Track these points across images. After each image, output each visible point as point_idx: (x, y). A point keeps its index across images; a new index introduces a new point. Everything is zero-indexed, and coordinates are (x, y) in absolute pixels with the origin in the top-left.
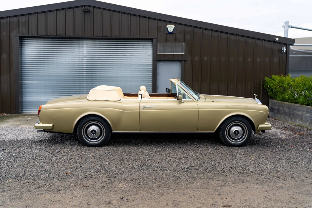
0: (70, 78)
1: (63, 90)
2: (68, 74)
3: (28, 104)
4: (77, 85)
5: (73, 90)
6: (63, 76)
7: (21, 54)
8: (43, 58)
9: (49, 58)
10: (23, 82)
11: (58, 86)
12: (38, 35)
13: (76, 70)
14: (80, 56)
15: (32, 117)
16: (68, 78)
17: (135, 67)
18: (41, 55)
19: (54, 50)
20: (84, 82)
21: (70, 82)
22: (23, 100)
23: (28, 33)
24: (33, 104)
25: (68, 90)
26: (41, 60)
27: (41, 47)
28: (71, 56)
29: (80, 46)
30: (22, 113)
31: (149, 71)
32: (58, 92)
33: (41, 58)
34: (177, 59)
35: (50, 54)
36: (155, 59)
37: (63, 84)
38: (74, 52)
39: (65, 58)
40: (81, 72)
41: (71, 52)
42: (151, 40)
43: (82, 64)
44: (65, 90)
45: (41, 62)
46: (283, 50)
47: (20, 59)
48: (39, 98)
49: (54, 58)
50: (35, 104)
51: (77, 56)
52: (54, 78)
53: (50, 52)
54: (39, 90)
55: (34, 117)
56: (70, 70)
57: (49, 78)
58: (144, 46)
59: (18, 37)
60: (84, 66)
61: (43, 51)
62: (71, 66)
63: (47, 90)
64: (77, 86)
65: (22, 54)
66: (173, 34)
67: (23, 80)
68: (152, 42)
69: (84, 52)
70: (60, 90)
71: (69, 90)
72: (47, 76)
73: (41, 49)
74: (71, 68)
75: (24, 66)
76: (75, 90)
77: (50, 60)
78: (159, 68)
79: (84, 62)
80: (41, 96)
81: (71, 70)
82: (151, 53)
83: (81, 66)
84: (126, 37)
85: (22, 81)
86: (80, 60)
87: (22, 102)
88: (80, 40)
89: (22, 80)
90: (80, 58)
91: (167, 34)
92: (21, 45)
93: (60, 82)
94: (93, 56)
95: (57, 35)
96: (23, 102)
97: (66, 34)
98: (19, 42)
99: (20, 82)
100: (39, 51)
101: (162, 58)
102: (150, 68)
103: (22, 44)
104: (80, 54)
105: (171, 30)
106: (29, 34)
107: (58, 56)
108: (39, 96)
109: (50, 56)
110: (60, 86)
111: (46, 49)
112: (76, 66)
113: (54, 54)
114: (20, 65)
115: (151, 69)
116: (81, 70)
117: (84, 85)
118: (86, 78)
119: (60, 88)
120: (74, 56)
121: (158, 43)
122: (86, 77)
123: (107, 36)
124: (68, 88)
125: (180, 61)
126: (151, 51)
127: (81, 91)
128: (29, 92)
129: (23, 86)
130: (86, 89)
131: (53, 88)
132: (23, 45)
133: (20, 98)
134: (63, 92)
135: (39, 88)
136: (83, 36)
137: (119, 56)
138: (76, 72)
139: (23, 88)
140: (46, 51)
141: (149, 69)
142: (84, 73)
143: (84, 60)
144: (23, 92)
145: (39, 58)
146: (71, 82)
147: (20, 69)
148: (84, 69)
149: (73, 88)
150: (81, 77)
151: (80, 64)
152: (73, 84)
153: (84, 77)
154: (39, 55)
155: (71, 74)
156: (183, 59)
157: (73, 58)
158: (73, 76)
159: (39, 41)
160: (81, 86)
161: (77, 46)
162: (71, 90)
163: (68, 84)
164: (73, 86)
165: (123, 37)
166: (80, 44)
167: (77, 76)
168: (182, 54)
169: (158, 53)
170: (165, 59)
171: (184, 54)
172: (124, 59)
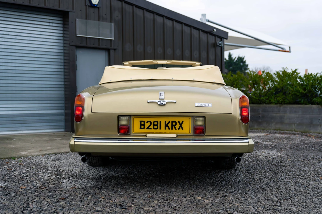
34: (102, 46)
36: (74, 44)
46: (221, 44)
58: (50, 23)
66: (98, 8)
68: (63, 18)
78: (78, 59)
82: (61, 35)
91: (90, 7)
101: (84, 44)
105: (95, 1)
121: (77, 19)
125: (108, 50)
137: (8, 35)
156: (113, 47)
168: (111, 40)
169: (77, 35)
170: (87, 44)
171: (113, 39)
172: (17, 41)
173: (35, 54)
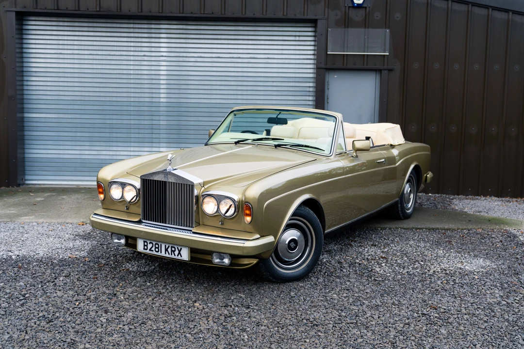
0: (129, 108)
1: (114, 135)
2: (125, 99)
3: (36, 164)
4: (146, 122)
5: (137, 135)
6: (114, 104)
7: (20, 53)
8: (69, 61)
9: (83, 62)
10: (26, 115)
11: (103, 126)
12: (58, 9)
13: (143, 90)
14: (153, 59)
15: (46, 195)
16: (125, 108)
17: (275, 84)
18: (66, 56)
19: (95, 43)
20: (162, 118)
21: (129, 117)
22: (26, 156)
23: (35, 5)
24: (48, 164)
25: (125, 135)
26: (66, 66)
27: (66, 38)
28: (132, 58)
29: (153, 35)
30: (24, 184)
31: (308, 94)
32: (104, 139)
33: (66, 61)
34: (370, 66)
35: (86, 52)
36: (323, 66)
37: (114, 121)
38: (140, 49)
39: (118, 62)
40: (154, 95)
41: (132, 49)
42: (313, 22)
43: (157, 77)
44: (119, 135)
45: (66, 70)
47: (18, 64)
48: (61, 152)
49: (95, 62)
50: (53, 164)
51: (146, 58)
52: (95, 108)
53: (86, 48)
54: (61, 134)
55: (51, 196)
56: (130, 90)
57: (83, 107)
58: (295, 36)
59: (14, 14)
60: (162, 82)
61: (69, 47)
62: (132, 81)
63: (79, 134)
64: (147, 127)
65: (22, 53)
66: (364, 9)
67: (25, 110)
68: (315, 27)
69: (162, 49)
70: (108, 135)
71: (129, 135)
72: (79, 103)
73: (66, 42)
74: (132, 86)
75: (27, 81)
76: (141, 136)
77: (86, 66)
78: (330, 87)
79: (162, 73)
80: (67, 147)
81: (132, 90)
82: (312, 52)
83: (154, 82)
84: (258, 15)
85: (23, 113)
86: (153, 68)
87: (23, 160)
88: (153, 22)
89: (22, 110)
90: (153, 63)
91: (351, 9)
92: (21, 32)
93: (108, 117)
94: (181, 59)
95: (102, 10)
96: (26, 160)
97: (122, 8)
98: (16, 24)
99: (19, 115)
100: (61, 47)
101: (339, 64)
102: (310, 87)
103: (22, 29)
104: (154, 54)
106: (38, 8)
107: (104, 57)
108: (62, 147)
109: (86, 57)
110: (108, 126)
111: (76, 43)
112: (142, 81)
113: (95, 52)
114: (18, 78)
115: (311, 89)
116: (154, 91)
117: (162, 123)
118: (165, 109)
119: (108, 130)
120: (139, 58)
121: (330, 30)
122: (165, 105)
123: (213, 13)
124: (125, 131)
125: (378, 71)
126: (312, 48)
127: (154, 136)
128: (38, 138)
129: (25, 125)
130: (165, 131)
131: (91, 130)
132: (25, 32)
133: (19, 151)
134: (114, 139)
135: (62, 129)
136: (161, 11)
137: (239, 58)
138: (142, 95)
139: (26, 128)
140: (76, 47)
141: (308, 89)
142: (162, 95)
143: (162, 68)
144: (26, 137)
145: (61, 61)
146: (132, 117)
147: (18, 88)
148: (162, 86)
149: (137, 131)
150: (154, 105)
151: (153, 77)
152: (137, 122)
153: (162, 105)
154: (61, 56)
155: (132, 99)
156: (386, 67)
157: (137, 63)
158: (137, 104)
159: (61, 24)
160: (154, 127)
161: (146, 35)
162: (132, 135)
163: (125, 122)
164: (137, 126)
165: (249, 15)
166: (153, 31)
167: (146, 104)
168: (384, 55)
169: (328, 53)
170: (343, 65)
171: (388, 54)
172: (250, 65)
173: (273, 82)
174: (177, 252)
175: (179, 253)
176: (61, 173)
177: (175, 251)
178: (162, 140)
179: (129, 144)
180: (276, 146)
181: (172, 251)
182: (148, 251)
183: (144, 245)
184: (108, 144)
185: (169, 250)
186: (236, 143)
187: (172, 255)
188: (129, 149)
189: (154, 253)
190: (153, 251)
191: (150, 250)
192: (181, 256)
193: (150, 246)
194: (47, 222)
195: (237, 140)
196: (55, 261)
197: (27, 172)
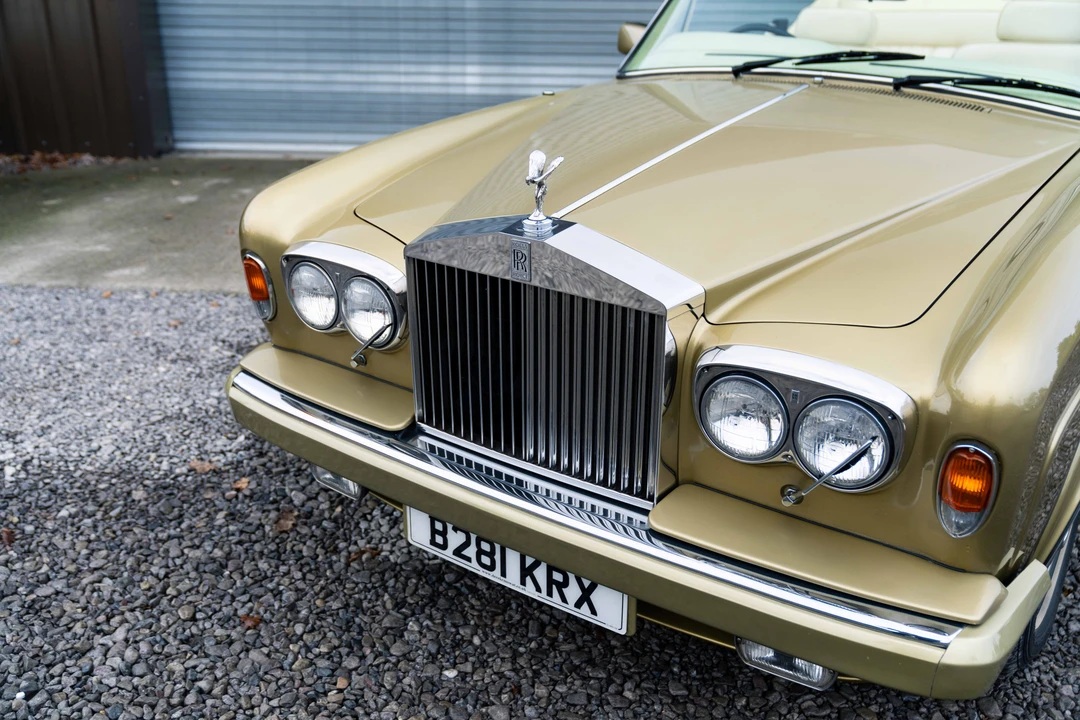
1: (362, 35)
5: (412, 36)
22: (172, 85)
24: (221, 104)
25: (385, 36)
30: (171, 150)
32: (338, 45)
48: (246, 76)
63: (282, 34)
64: (434, 14)
70: (346, 35)
71: (394, 35)
76: (421, 36)
80: (257, 65)
87: (165, 96)
96: (172, 94)
108: (246, 65)
117: (469, 4)
119: (347, 24)
124: (385, 24)
127: (452, 37)
133: (154, 74)
139: (164, 21)
144: (166, 42)
149: (411, 25)
160: (452, 14)
162: (402, 36)
164: (411, 13)
174: (573, 592)
175: (585, 598)
176: (251, 125)
177: (566, 583)
178: (470, 47)
179: (394, 57)
180: (899, 85)
181: (550, 581)
182: (448, 555)
183: (434, 532)
184: (348, 56)
185: (541, 573)
186: (737, 72)
187: (550, 594)
188: (395, 68)
189: (473, 567)
190: (469, 559)
191: (458, 552)
192: (594, 612)
193: (455, 539)
194: (172, 291)
195: (740, 62)
196: (138, 495)
197: (176, 123)
